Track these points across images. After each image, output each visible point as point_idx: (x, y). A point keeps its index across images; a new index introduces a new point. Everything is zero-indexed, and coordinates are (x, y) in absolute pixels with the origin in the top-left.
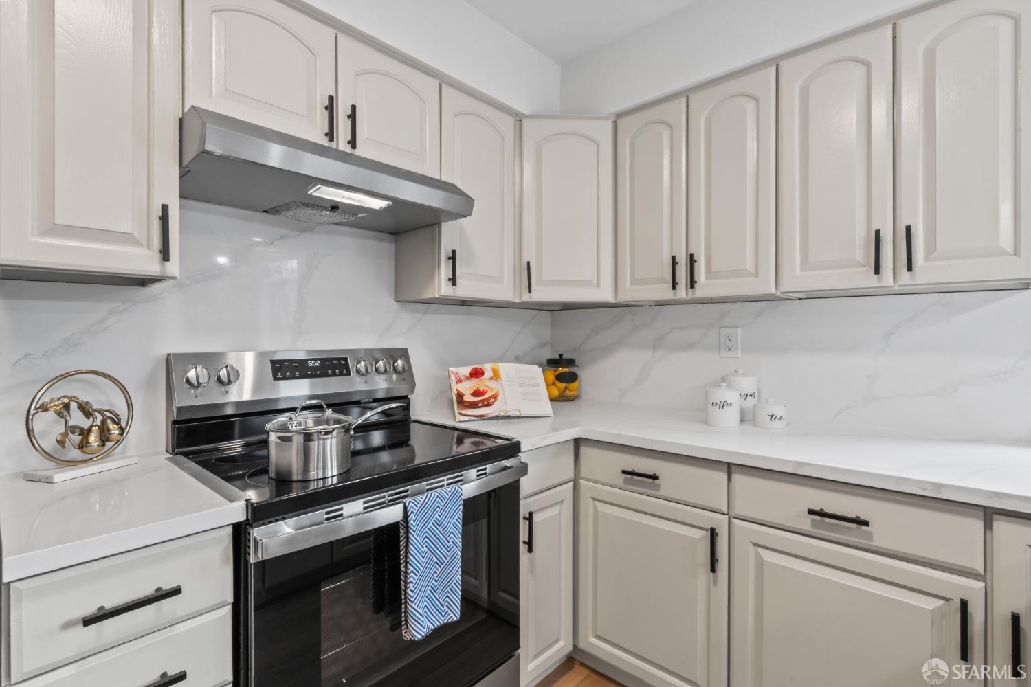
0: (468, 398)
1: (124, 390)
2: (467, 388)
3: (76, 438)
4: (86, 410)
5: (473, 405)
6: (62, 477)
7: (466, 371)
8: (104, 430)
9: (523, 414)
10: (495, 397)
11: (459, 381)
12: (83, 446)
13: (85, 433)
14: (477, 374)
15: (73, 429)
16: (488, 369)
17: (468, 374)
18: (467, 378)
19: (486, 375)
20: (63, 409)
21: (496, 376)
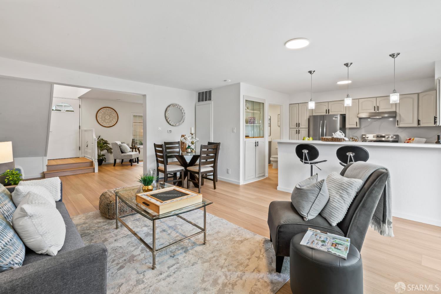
1: (358, 138)
14: (410, 139)
18: (408, 140)
19: (412, 139)
20: (352, 138)
21: (413, 140)
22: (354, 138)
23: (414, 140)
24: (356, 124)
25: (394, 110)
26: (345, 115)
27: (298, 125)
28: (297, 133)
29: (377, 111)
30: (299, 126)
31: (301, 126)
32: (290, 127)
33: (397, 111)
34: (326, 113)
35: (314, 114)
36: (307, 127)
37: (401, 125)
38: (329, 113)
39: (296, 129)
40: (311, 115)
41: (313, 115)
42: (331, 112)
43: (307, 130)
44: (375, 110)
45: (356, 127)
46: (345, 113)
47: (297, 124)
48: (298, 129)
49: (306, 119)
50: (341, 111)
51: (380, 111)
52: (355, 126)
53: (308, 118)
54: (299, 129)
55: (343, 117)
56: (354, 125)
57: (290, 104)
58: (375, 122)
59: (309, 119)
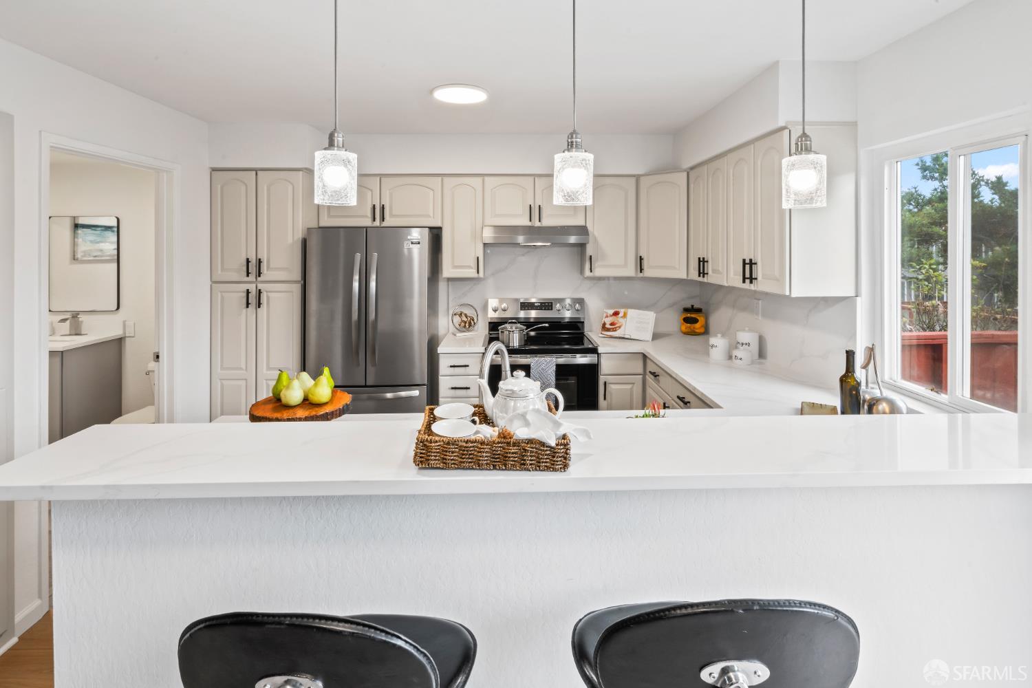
0: (608, 326)
1: (476, 310)
2: (608, 321)
3: (463, 324)
4: (466, 317)
5: (608, 330)
6: (459, 335)
7: (611, 312)
8: (470, 323)
9: (632, 338)
10: (620, 327)
11: (607, 317)
12: (465, 326)
13: (465, 323)
14: (616, 314)
15: (463, 321)
16: (622, 311)
17: (612, 314)
18: (611, 316)
19: (620, 315)
20: (460, 315)
21: (625, 316)
22: (465, 312)
23: (628, 316)
24: (474, 264)
25: (582, 223)
26: (440, 229)
27: (253, 269)
28: (248, 304)
29: (537, 224)
30: (260, 274)
31: (267, 274)
32: (215, 279)
33: (587, 225)
34: (374, 219)
35: (326, 222)
36: (297, 275)
37: (599, 272)
38: (383, 219)
39: (245, 287)
40: (314, 225)
41: (323, 224)
42: (392, 215)
43: (297, 289)
44: (530, 221)
45: (475, 275)
46: (439, 224)
47: (248, 261)
48: (252, 288)
49: (290, 240)
50: (429, 216)
51: (547, 222)
52: (472, 273)
53: (299, 235)
54: (260, 286)
55: (436, 236)
56: (469, 267)
57: (214, 170)
58: (523, 259)
59: (304, 243)
